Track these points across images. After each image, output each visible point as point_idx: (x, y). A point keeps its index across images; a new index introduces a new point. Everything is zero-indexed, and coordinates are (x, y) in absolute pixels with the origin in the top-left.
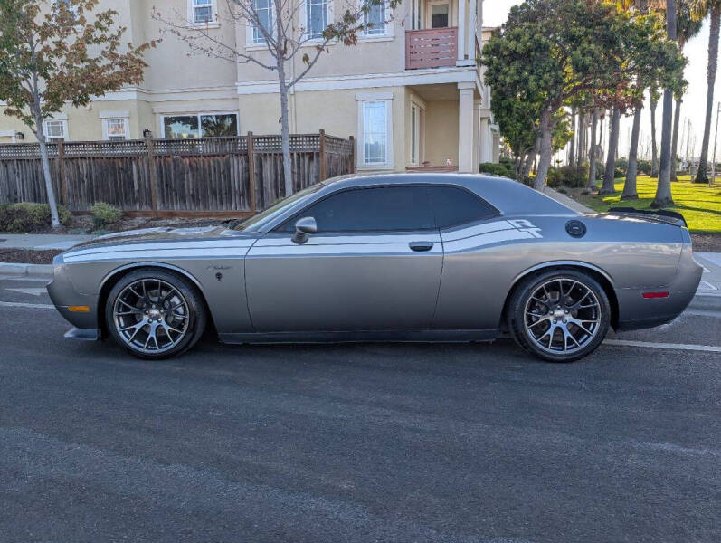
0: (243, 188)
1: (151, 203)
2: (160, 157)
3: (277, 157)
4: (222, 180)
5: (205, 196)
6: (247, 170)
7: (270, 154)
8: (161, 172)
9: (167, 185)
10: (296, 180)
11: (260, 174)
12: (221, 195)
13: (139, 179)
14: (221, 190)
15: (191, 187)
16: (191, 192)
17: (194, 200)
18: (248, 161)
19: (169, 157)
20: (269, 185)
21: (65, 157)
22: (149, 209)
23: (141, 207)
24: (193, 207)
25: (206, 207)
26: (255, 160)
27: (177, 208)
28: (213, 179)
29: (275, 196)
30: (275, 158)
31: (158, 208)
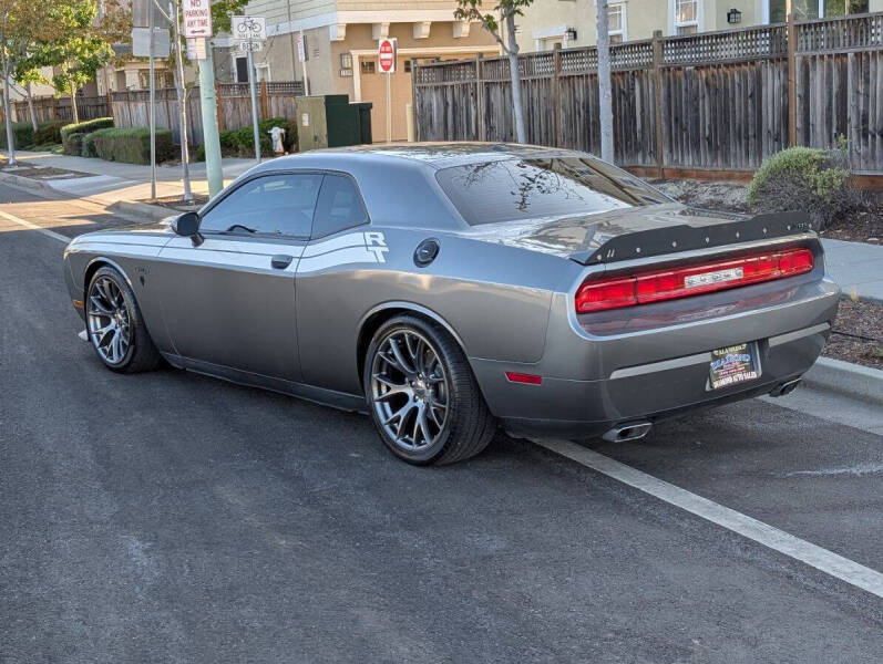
0: (779, 123)
1: (655, 153)
2: (669, 70)
3: (833, 61)
4: (750, 109)
5: (725, 142)
6: (786, 90)
7: (822, 57)
8: (669, 96)
9: (676, 120)
10: (861, 108)
11: (806, 98)
12: (747, 138)
13: (643, 111)
14: (747, 130)
15: (707, 123)
16: (707, 133)
17: (710, 150)
18: (786, 70)
19: (679, 69)
20: (819, 118)
21: (561, 74)
22: (654, 164)
23: (644, 160)
24: (709, 163)
25: (726, 161)
26: (798, 69)
27: (688, 162)
28: (737, 108)
29: (826, 139)
30: (829, 65)
31: (665, 163)
